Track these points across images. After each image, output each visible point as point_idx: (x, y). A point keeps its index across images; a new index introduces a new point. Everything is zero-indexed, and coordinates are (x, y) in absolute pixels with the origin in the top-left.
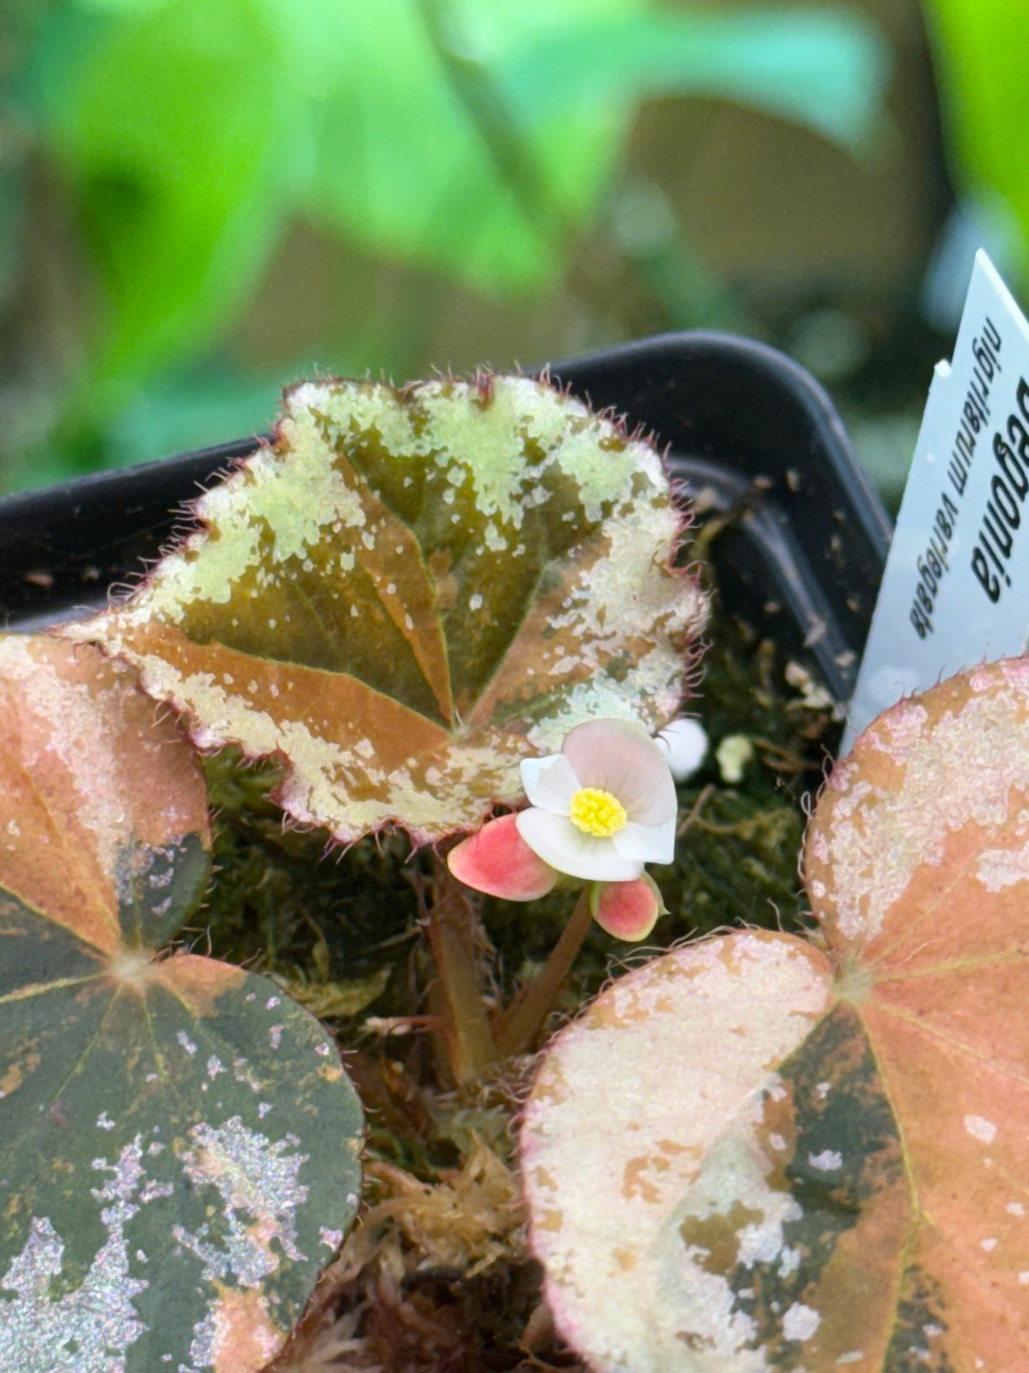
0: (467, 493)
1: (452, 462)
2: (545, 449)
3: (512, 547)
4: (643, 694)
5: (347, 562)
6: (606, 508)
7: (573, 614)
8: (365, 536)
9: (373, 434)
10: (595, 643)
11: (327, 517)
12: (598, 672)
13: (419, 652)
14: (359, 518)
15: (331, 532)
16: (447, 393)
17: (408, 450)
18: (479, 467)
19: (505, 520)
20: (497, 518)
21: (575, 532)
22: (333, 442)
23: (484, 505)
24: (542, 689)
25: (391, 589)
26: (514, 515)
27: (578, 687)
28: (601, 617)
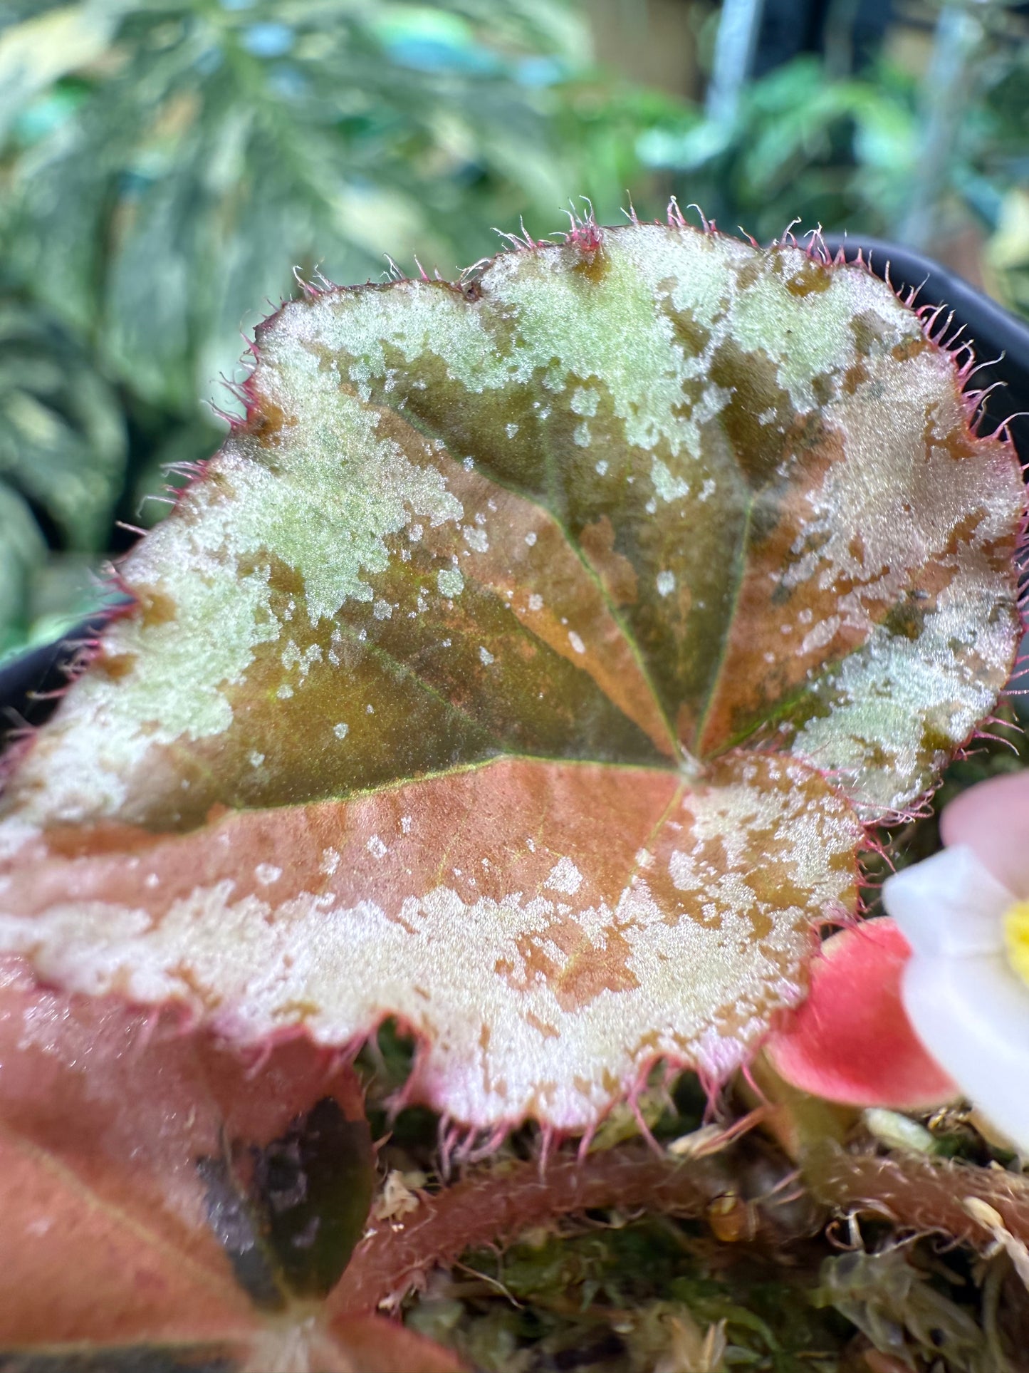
0: (608, 424)
1: (573, 381)
2: (705, 322)
3: (696, 488)
4: (955, 646)
5: (451, 583)
6: (821, 387)
7: (811, 558)
8: (467, 533)
9: (429, 363)
10: (858, 591)
11: (394, 518)
12: (873, 632)
13: (605, 681)
14: (449, 509)
15: (407, 543)
16: (532, 267)
17: (497, 379)
18: (614, 375)
19: (675, 450)
20: (662, 450)
21: (783, 438)
22: (365, 392)
23: (639, 437)
24: (794, 677)
25: (535, 603)
26: (687, 438)
27: (848, 662)
28: (856, 551)
